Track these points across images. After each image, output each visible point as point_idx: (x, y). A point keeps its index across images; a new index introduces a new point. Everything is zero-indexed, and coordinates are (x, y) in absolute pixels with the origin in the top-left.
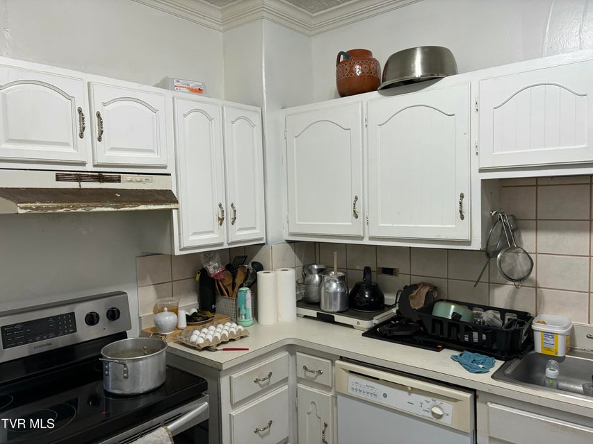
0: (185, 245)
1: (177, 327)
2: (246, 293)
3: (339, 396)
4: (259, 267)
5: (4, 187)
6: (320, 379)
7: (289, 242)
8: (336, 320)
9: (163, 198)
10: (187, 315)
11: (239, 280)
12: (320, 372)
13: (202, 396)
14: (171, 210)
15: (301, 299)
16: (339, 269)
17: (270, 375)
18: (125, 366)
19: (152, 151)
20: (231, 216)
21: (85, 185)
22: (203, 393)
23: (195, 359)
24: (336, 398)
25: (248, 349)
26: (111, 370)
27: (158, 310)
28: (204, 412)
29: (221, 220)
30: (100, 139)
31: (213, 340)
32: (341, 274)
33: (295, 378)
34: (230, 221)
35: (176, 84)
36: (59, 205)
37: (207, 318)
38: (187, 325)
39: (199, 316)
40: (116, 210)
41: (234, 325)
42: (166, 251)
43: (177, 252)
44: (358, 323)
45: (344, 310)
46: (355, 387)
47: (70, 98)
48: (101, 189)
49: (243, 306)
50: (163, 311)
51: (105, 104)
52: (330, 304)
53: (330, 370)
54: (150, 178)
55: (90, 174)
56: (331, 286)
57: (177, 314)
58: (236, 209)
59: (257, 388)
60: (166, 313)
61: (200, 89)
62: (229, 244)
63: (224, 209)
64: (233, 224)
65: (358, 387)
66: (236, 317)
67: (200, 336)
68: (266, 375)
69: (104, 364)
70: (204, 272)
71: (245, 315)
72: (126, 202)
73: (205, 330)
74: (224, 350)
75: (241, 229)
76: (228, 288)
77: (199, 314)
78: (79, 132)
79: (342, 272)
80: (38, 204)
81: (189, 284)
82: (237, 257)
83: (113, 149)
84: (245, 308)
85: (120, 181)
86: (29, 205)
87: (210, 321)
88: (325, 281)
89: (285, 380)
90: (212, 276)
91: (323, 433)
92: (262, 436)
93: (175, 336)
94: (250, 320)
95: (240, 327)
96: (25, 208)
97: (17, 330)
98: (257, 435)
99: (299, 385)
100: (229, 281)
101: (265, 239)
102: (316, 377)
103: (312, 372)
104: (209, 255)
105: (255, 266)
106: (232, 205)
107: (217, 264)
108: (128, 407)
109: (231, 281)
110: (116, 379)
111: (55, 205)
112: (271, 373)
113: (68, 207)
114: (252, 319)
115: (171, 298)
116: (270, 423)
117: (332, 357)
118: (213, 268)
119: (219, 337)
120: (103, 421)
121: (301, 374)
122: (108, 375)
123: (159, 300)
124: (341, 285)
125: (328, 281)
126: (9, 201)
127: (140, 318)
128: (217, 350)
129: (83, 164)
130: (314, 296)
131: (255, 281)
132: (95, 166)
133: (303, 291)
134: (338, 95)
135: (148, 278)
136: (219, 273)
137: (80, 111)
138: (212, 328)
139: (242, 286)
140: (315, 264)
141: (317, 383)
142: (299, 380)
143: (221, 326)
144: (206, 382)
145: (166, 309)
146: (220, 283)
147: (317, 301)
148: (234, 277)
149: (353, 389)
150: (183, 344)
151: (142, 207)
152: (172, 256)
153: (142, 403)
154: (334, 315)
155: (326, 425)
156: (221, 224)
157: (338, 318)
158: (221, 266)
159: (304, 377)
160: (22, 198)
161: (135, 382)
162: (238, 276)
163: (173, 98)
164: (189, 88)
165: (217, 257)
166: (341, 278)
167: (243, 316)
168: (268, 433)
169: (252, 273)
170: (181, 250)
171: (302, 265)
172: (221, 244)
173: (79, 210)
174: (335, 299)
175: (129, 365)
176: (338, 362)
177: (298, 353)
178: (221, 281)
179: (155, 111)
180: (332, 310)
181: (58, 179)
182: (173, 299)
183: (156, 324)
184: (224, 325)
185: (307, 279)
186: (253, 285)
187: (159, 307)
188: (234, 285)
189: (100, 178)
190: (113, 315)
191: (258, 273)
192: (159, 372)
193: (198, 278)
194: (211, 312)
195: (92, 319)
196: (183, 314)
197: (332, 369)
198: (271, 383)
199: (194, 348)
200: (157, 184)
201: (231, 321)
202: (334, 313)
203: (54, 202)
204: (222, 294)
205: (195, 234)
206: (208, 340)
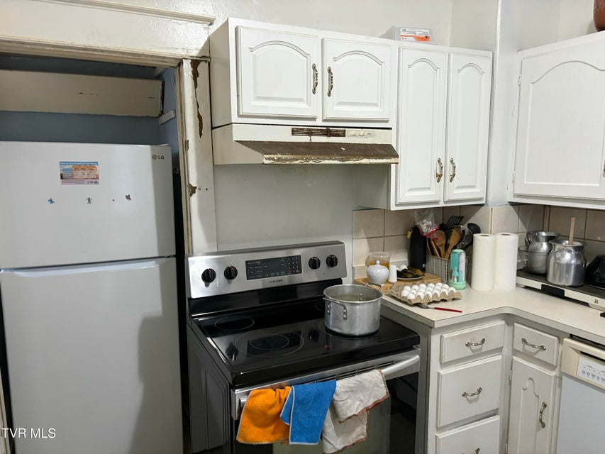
0: (402, 200)
1: (387, 281)
2: (461, 256)
3: (564, 377)
4: (477, 230)
5: (252, 140)
6: (541, 355)
7: (512, 204)
8: (566, 295)
9: (383, 152)
10: (398, 271)
11: (453, 241)
12: (542, 348)
13: (414, 349)
14: (388, 165)
15: (521, 268)
16: (576, 239)
17: (483, 341)
18: (345, 308)
19: (376, 105)
20: (449, 172)
21: (316, 139)
22: (414, 346)
23: (406, 314)
24: (561, 379)
25: (461, 312)
26: (333, 310)
27: (370, 262)
28: (415, 365)
29: (439, 176)
30: (329, 94)
31: (425, 297)
32: (578, 244)
33: (511, 350)
34: (449, 178)
35: (402, 34)
36: (295, 157)
37: (418, 276)
38: (398, 280)
39: (409, 273)
40: (341, 163)
41: (446, 286)
42: (382, 206)
43: (393, 208)
44: (596, 301)
45: (578, 284)
46: (587, 370)
47: (306, 55)
48: (328, 143)
49: (456, 268)
50: (375, 264)
51: (335, 59)
52: (561, 276)
53: (556, 347)
54: (372, 133)
55: (319, 128)
56: (563, 256)
57: (388, 267)
58: (456, 165)
59: (468, 352)
60: (378, 266)
61: (426, 37)
62: (445, 202)
63: (443, 165)
64: (451, 181)
65: (591, 372)
66: (448, 278)
67: (412, 292)
68: (479, 341)
69: (326, 303)
70: (416, 230)
71: (458, 278)
72: (350, 155)
73: (416, 287)
74: (436, 308)
75: (459, 187)
76: (440, 248)
77: (409, 271)
78: (312, 88)
79: (578, 241)
80: (279, 156)
81: (401, 240)
82: (452, 217)
83: (341, 103)
84: (458, 271)
85: (344, 136)
86: (272, 156)
87: (422, 279)
88: (556, 250)
89: (499, 350)
90: (425, 234)
91: (541, 412)
92: (470, 402)
93: (386, 289)
94: (463, 283)
95: (452, 289)
96: (269, 159)
97: (257, 265)
98: (464, 398)
99: (515, 358)
100: (442, 241)
101: (484, 199)
102: (537, 353)
103: (533, 346)
104: (423, 213)
105: (472, 228)
106: (452, 161)
107: (430, 223)
108: (346, 346)
109: (445, 242)
110: (336, 319)
111: (292, 157)
112: (484, 339)
113: (302, 159)
114: (465, 282)
115: (381, 253)
116: (480, 390)
117: (559, 334)
118: (427, 227)
119: (431, 296)
120: (324, 354)
121: (519, 346)
122: (329, 314)
123: (371, 253)
124: (577, 256)
125: (560, 251)
126: (257, 153)
127: (353, 268)
128: (428, 308)
129: (314, 119)
130: (539, 265)
131: (471, 243)
132: (324, 121)
133: (525, 260)
134: (595, 30)
135: (362, 231)
136: (433, 232)
137: (314, 68)
138: (423, 285)
139: (455, 247)
140: (543, 231)
141: (538, 360)
142: (515, 352)
143: (432, 285)
144: (419, 336)
145: (378, 262)
146: (433, 242)
147: (543, 272)
148: (448, 237)
149: (584, 372)
150: (394, 297)
151: (365, 161)
152: (387, 212)
153: (358, 344)
154: (565, 289)
155: (545, 406)
156: (438, 181)
157: (568, 293)
158: (435, 225)
159: (522, 350)
160: (267, 151)
161: (352, 325)
162: (453, 237)
163: (399, 49)
164: (415, 37)
165: (432, 215)
166: (577, 249)
167: (456, 279)
168: (477, 400)
169: (467, 236)
170: (397, 205)
171: (525, 230)
172: (437, 202)
173: (311, 162)
174: (568, 271)
175: (348, 308)
176: (567, 340)
177: (516, 324)
178: (433, 240)
179: (381, 63)
180: (562, 284)
181: (293, 134)
182: (385, 253)
183: (369, 276)
184: (435, 284)
185: (531, 247)
186: (468, 247)
187: (371, 260)
188: (447, 246)
189: (328, 132)
190: (332, 262)
191: (474, 235)
192: (374, 320)
193: (409, 236)
194: (422, 271)
195: (314, 264)
196: (394, 269)
197: (558, 347)
198: (484, 350)
199: (405, 303)
200: (379, 138)
201: (442, 282)
202: (564, 287)
203: (291, 154)
204: (433, 254)
205: (411, 190)
206: (419, 296)
